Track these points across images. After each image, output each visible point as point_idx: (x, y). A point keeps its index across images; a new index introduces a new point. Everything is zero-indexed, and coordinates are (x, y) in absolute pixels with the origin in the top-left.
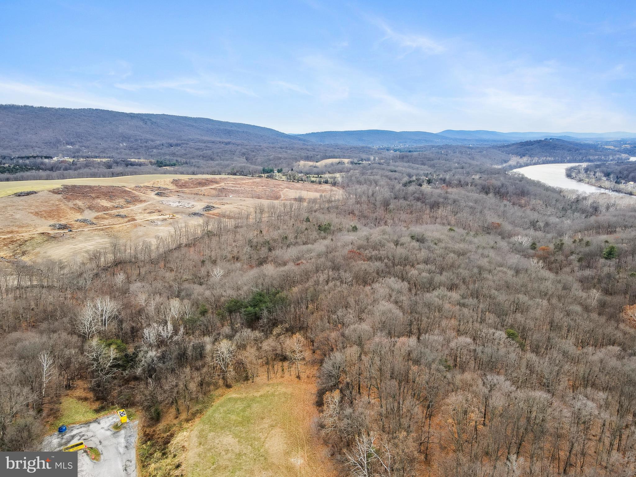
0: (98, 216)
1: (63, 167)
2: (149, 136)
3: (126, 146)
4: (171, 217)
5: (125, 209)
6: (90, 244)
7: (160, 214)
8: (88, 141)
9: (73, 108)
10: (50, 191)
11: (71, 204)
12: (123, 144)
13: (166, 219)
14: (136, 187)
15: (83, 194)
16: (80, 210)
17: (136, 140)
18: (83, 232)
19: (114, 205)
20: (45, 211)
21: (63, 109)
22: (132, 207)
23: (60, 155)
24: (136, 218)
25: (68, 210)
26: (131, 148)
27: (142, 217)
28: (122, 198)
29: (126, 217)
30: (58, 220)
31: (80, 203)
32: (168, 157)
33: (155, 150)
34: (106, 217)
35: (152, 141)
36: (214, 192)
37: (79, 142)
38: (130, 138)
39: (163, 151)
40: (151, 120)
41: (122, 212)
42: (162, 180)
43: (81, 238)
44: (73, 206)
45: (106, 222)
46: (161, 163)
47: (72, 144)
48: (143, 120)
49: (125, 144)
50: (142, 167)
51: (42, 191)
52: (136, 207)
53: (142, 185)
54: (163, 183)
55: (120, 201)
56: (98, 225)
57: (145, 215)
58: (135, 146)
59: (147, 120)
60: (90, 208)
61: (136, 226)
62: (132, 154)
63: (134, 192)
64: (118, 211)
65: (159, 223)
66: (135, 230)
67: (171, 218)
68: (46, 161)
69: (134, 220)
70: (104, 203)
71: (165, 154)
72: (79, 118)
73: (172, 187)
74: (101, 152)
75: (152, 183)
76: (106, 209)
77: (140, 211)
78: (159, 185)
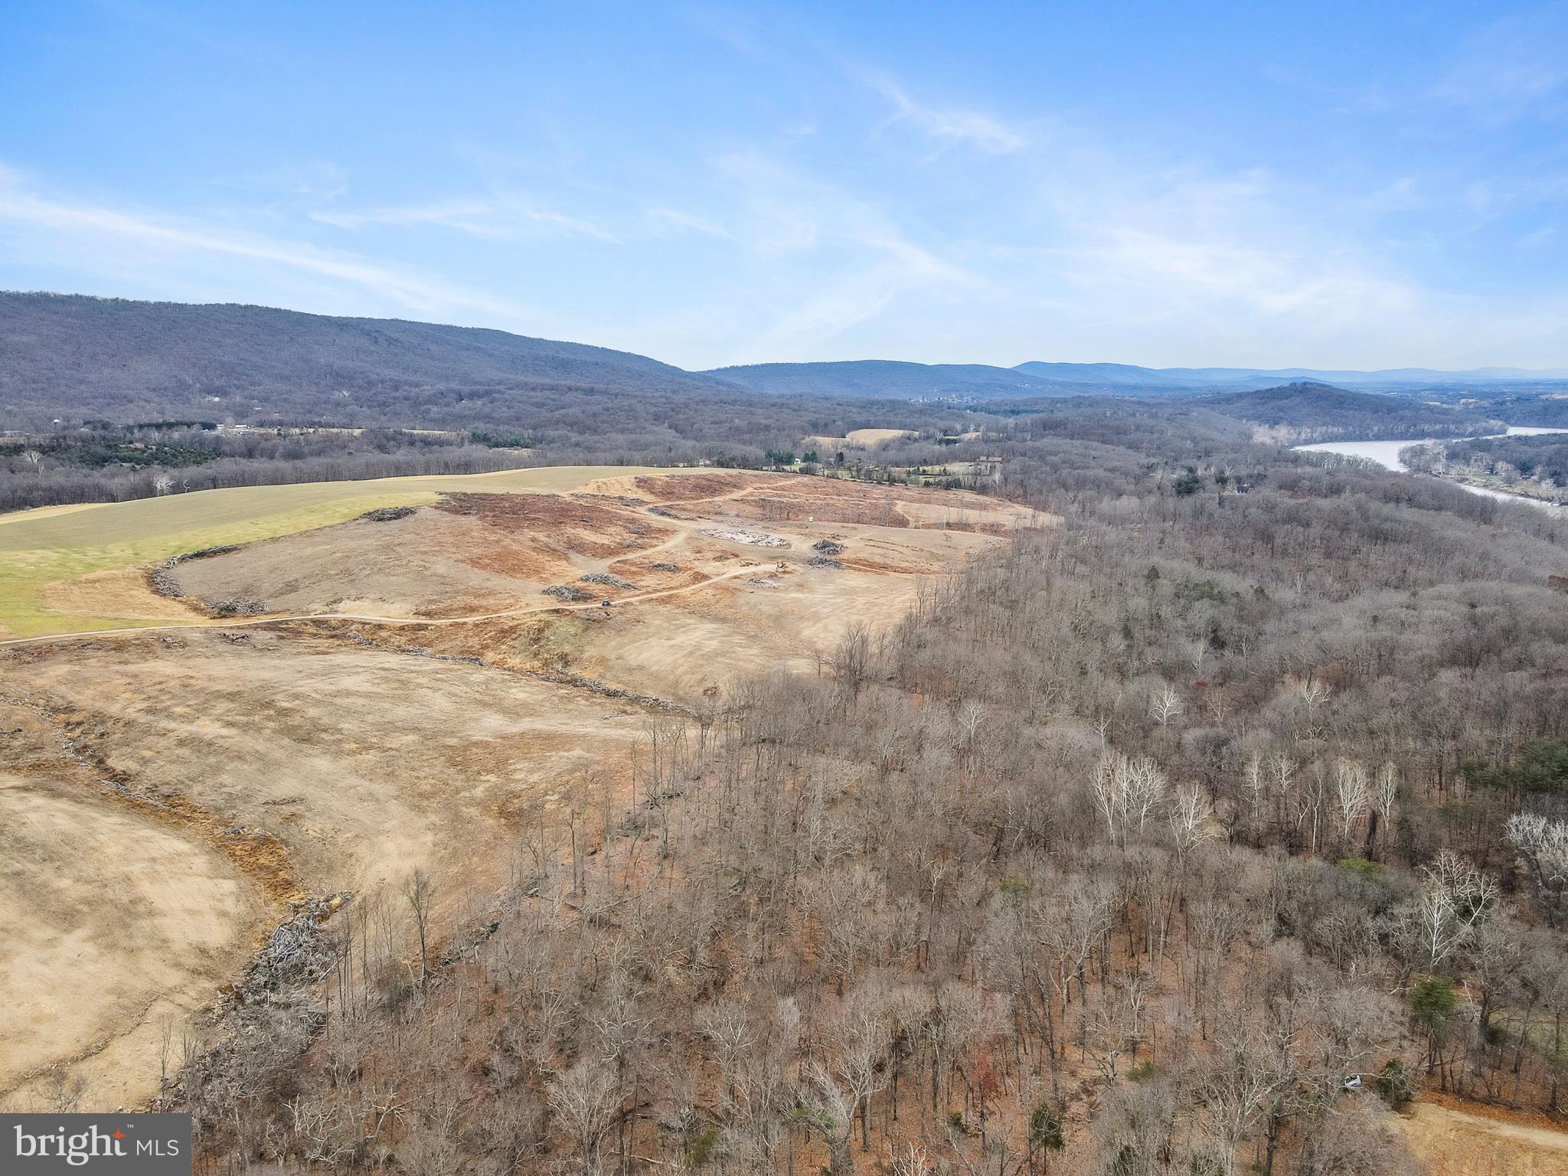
4: (778, 570)
5: (652, 550)
7: (744, 562)
11: (523, 540)
13: (774, 574)
16: (557, 553)
17: (370, 384)
19: (615, 540)
22: (664, 546)
24: (703, 571)
25: (533, 553)
27: (711, 569)
29: (675, 569)
34: (633, 569)
35: (410, 384)
36: (748, 509)
41: (655, 556)
42: (613, 481)
44: (532, 544)
45: (648, 582)
46: (486, 438)
48: (368, 334)
51: (418, 507)
52: (669, 544)
54: (618, 486)
55: (618, 531)
57: (715, 564)
59: (377, 334)
61: (727, 591)
64: (640, 554)
65: (772, 583)
67: (784, 572)
70: (589, 535)
77: (690, 554)
78: (615, 493)
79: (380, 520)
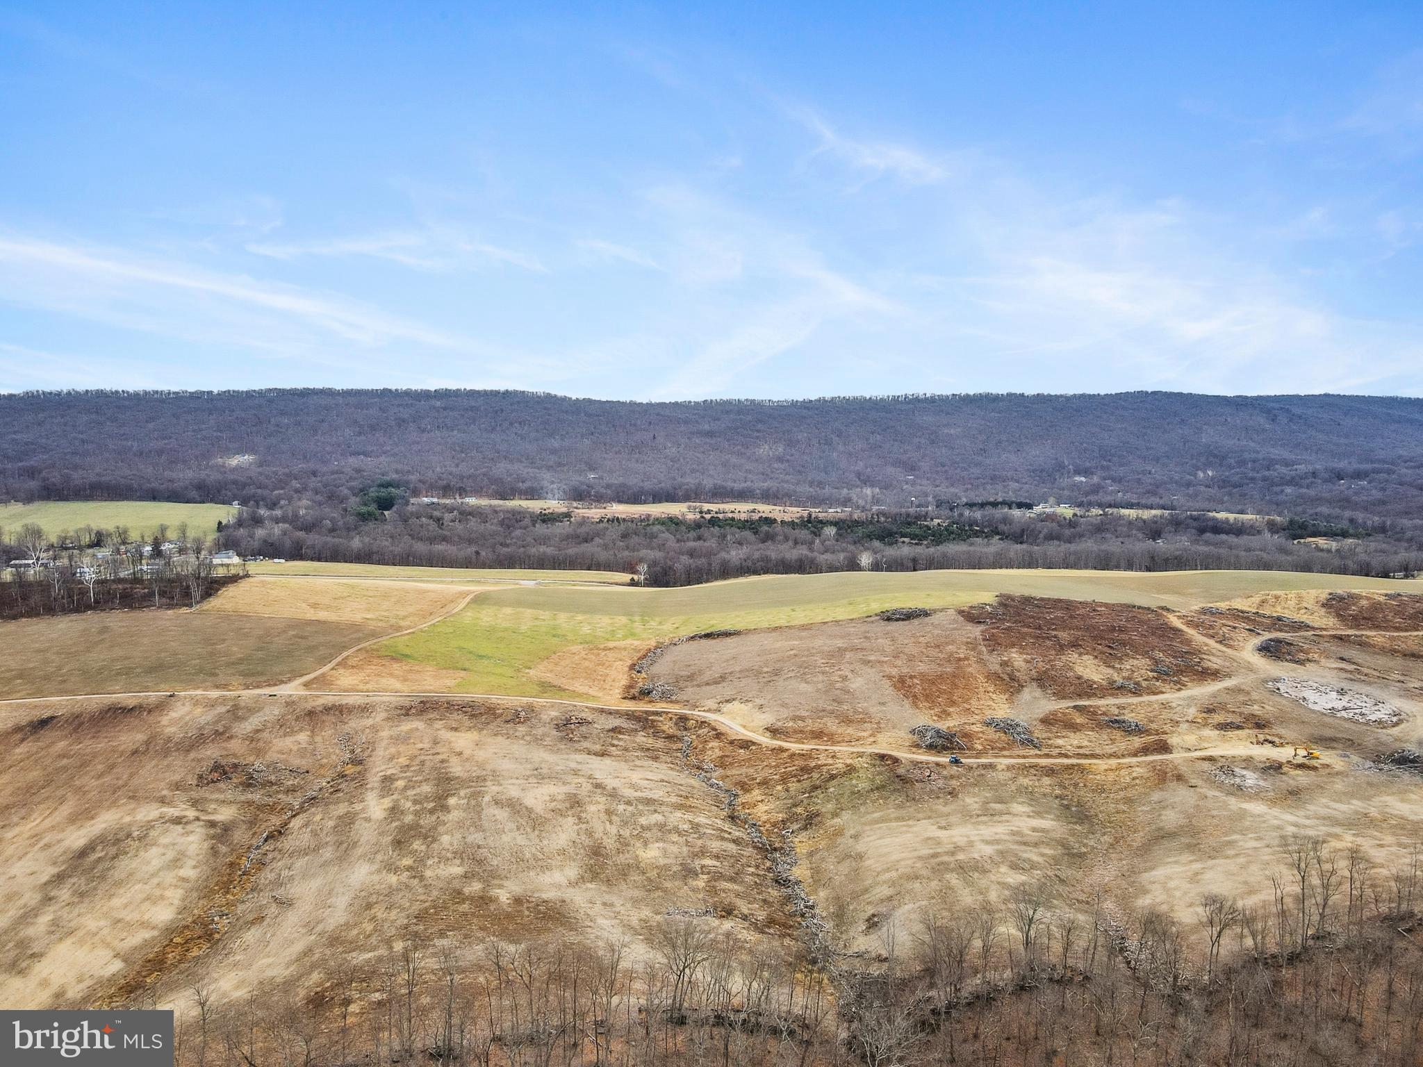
0: (1054, 713)
1: (1046, 530)
2: (1277, 452)
3: (1213, 478)
4: (1299, 760)
5: (1146, 698)
6: (988, 831)
7: (1261, 737)
8: (1121, 465)
9: (1102, 393)
10: (961, 612)
11: (994, 661)
12: (1205, 473)
13: (1280, 766)
14: (1204, 611)
15: (1040, 628)
16: (1010, 684)
17: (1242, 463)
18: (990, 774)
19: (1116, 677)
20: (923, 676)
21: (1083, 396)
22: (1171, 696)
23: (1052, 500)
24: (1173, 740)
25: (981, 678)
26: (1223, 483)
27: (1191, 739)
28: (1145, 654)
29: (1139, 730)
30: (945, 714)
31: (1018, 659)
32: (1324, 510)
33: (1288, 490)
34: (1079, 720)
35: (1287, 464)
37: (1103, 468)
38: (1224, 458)
39: (1312, 492)
40: (1288, 411)
41: (1135, 708)
42: (1292, 594)
43: (971, 801)
44: (997, 668)
45: (1070, 741)
46: (1303, 526)
47: (1086, 472)
48: (1269, 411)
49: (1210, 473)
50: (1244, 540)
51: (942, 610)
52: (1184, 693)
53: (1223, 606)
54: (1292, 603)
55: (1137, 666)
56: (1045, 751)
57: (1208, 732)
58: (1236, 478)
59: (1279, 411)
60: (1043, 680)
61: (1163, 777)
62: (1226, 498)
63: (1191, 632)
64: (1121, 700)
65: (1251, 779)
66: (1156, 796)
67: (1301, 766)
68: (1016, 513)
69: (1164, 748)
70: (1089, 668)
71: (1318, 500)
72: (1112, 414)
73: (1324, 621)
74: (1148, 492)
75: (1256, 599)
76: (1086, 689)
77: (1192, 712)
78: (1278, 611)
79: (889, 619)
